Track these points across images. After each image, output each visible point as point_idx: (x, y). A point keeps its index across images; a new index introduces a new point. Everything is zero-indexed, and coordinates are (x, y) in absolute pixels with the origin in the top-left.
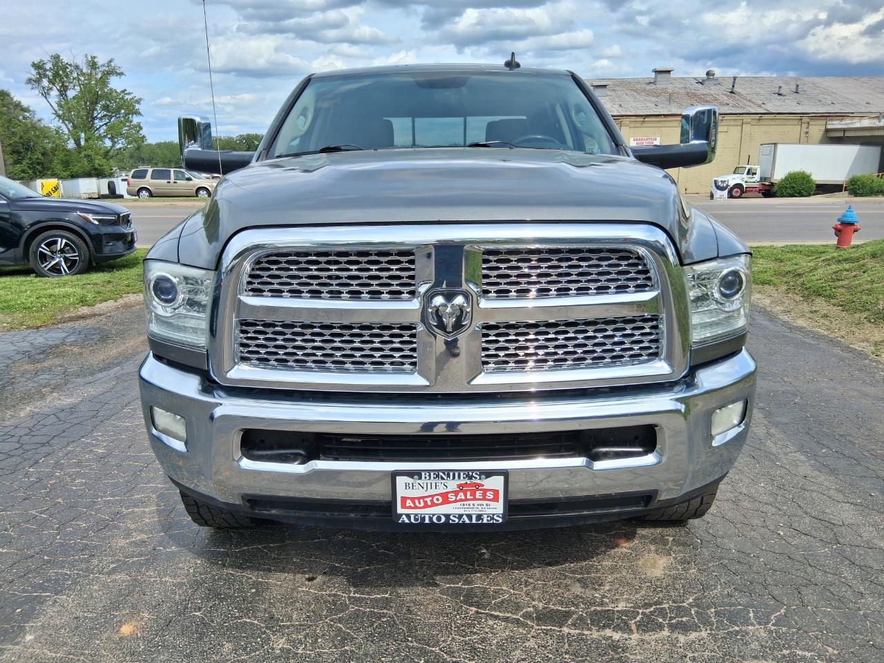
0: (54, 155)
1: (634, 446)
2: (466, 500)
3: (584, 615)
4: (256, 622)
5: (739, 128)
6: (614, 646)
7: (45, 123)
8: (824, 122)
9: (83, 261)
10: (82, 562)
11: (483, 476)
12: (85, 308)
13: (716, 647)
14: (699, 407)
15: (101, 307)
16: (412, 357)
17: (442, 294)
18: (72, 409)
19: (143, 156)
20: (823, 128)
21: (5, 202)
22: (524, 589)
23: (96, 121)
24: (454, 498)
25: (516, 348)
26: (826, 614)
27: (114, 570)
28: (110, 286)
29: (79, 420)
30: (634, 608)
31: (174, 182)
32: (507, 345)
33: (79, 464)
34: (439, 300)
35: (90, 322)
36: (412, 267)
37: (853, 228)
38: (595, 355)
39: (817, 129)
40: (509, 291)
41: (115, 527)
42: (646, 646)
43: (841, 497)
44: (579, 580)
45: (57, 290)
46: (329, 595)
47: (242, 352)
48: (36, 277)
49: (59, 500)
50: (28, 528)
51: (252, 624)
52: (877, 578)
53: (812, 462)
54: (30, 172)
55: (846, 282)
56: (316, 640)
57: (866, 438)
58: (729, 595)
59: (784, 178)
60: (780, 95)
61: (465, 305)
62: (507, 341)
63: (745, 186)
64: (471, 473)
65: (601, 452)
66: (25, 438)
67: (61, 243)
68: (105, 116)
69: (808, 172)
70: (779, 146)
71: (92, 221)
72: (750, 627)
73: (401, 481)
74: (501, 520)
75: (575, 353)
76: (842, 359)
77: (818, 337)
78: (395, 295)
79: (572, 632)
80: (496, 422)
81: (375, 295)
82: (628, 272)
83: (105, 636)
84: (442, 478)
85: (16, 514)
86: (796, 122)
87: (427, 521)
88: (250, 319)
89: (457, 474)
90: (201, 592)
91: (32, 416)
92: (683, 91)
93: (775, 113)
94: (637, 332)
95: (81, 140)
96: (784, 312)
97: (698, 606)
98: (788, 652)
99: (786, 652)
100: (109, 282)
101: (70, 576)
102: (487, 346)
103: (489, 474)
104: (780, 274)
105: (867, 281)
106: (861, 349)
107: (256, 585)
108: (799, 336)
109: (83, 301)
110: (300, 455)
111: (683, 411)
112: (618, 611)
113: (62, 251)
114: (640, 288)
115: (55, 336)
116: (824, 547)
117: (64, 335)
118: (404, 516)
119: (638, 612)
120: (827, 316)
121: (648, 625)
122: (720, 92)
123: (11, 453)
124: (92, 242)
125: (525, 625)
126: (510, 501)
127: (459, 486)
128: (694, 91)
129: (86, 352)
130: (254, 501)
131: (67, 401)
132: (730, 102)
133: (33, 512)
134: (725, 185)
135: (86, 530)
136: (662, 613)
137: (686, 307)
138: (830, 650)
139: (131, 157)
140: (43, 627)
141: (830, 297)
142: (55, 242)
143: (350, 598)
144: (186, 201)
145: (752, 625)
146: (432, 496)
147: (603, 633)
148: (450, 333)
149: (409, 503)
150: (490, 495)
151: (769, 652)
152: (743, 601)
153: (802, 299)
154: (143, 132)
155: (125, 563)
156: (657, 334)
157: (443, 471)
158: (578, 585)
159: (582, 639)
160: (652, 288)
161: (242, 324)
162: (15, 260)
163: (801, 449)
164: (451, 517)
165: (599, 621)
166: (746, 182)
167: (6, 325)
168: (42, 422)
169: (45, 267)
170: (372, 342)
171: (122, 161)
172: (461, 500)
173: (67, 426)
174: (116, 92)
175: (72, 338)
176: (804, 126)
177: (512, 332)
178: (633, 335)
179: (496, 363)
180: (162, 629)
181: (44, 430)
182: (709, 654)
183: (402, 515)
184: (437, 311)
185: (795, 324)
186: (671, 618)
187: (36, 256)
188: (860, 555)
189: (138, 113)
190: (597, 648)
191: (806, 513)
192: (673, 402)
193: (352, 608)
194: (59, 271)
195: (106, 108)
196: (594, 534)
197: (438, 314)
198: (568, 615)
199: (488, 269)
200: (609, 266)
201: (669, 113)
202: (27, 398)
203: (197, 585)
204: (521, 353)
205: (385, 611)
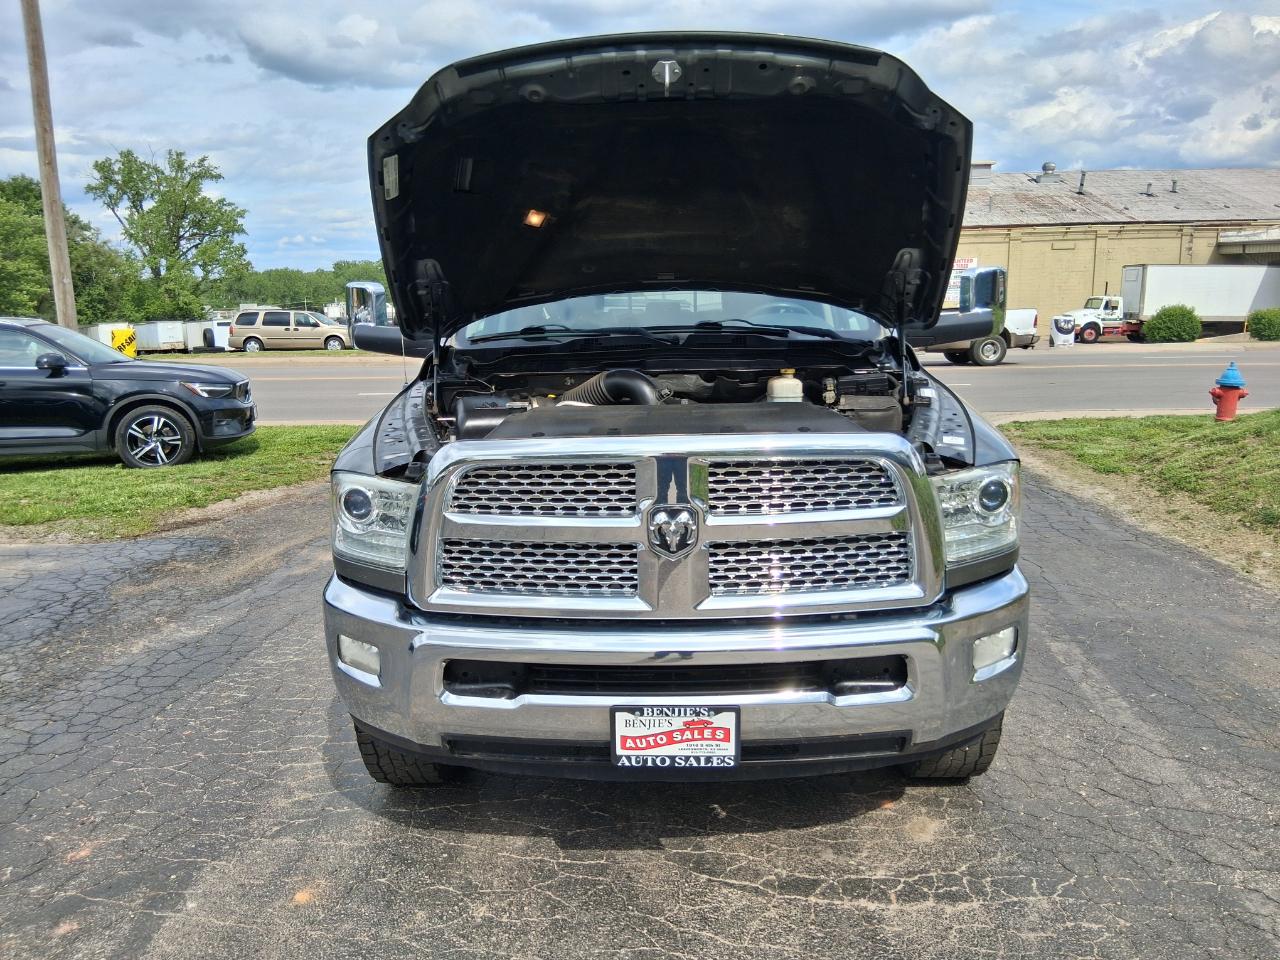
0: (123, 289)
1: (884, 680)
2: (693, 740)
3: (836, 883)
4: (451, 889)
5: (1092, 243)
6: (869, 917)
7: (112, 245)
8: (1214, 234)
9: (186, 447)
10: (238, 824)
11: (712, 713)
12: (194, 510)
13: (988, 919)
14: (958, 635)
15: (214, 509)
16: (632, 579)
17: (665, 510)
18: (198, 644)
19: (245, 288)
20: (1213, 242)
21: (86, 369)
22: (766, 855)
23: (183, 242)
24: (680, 738)
25: (748, 569)
26: (1123, 884)
27: (278, 834)
28: (224, 479)
29: (209, 657)
30: (895, 876)
31: (296, 330)
32: (738, 565)
33: (216, 711)
34: (662, 517)
35: (204, 530)
36: (633, 481)
37: (1237, 393)
38: (837, 576)
39: (1204, 245)
40: (738, 507)
41: (272, 785)
42: (906, 917)
43: (1165, 752)
44: (831, 846)
45: (154, 486)
46: (535, 861)
47: (444, 574)
48: (124, 467)
49: (200, 754)
50: (167, 786)
51: (446, 891)
52: (1192, 844)
53: (1137, 709)
54: (89, 313)
55: (1219, 471)
56: (522, 908)
57: (1211, 679)
58: (1011, 864)
59: (1155, 314)
60: (1149, 195)
61: (691, 522)
62: (737, 561)
63: (1102, 326)
64: (698, 709)
65: (846, 686)
66: (143, 680)
67: (157, 423)
68: (194, 235)
69: (1189, 306)
70: (1150, 269)
71: (200, 392)
72: (1031, 898)
73: (620, 717)
74: (732, 763)
75: (814, 574)
76: (1199, 577)
77: (1174, 547)
78: (614, 510)
79: (820, 901)
80: (725, 651)
81: (592, 511)
82: (870, 485)
83: (277, 904)
84: (667, 715)
85: (148, 771)
86: (1174, 234)
87: (650, 764)
88: (454, 538)
89: (682, 710)
90: (385, 857)
91: (148, 651)
92: (1010, 193)
93: (1142, 222)
94: (883, 551)
95: (162, 268)
96: (1132, 512)
97: (971, 874)
98: (1072, 924)
99: (1069, 924)
100: (223, 474)
101: (226, 840)
102: (716, 566)
103: (718, 710)
104: (1132, 459)
105: (1245, 470)
106: (1227, 563)
107: (447, 849)
108: (1145, 546)
109: (191, 502)
110: (507, 688)
111: (936, 640)
112: (875, 880)
113: (159, 433)
114: (885, 502)
115: (160, 549)
116: (1135, 809)
117: (171, 547)
118: (624, 758)
119: (900, 881)
120: (1189, 518)
121: (911, 894)
122: (1063, 193)
123: (130, 699)
124: (200, 421)
125: (764, 894)
126: (743, 742)
127: (686, 724)
128: (1026, 193)
129: (204, 569)
130: (455, 742)
131: (188, 633)
132: (1078, 206)
133: (170, 768)
134: (1070, 326)
135: (238, 789)
136: (928, 882)
137: (936, 519)
138: (1122, 922)
139: (230, 290)
140: (205, 895)
141: (1194, 491)
142: (150, 422)
143: (559, 864)
144: (313, 355)
145: (1034, 895)
146: (656, 735)
147: (856, 904)
148: (673, 552)
149: (630, 743)
150: (720, 734)
151: (1050, 924)
152: (1026, 869)
153: (1158, 494)
154: (247, 257)
155: (290, 825)
156: (906, 553)
157: (668, 707)
158: (830, 851)
159: (831, 909)
160: (899, 502)
161: (446, 543)
162: (96, 445)
163: (1123, 694)
164: (677, 760)
165: (853, 890)
166: (1103, 320)
167: (92, 533)
168: (161, 660)
169: (137, 454)
170: (588, 563)
171: (217, 297)
172: (688, 740)
173: (194, 664)
174: (211, 202)
175: (182, 552)
176: (1186, 239)
177: (742, 551)
178: (878, 554)
179: (725, 586)
180: (343, 897)
181: (167, 671)
182: (980, 926)
183: (621, 757)
184: (660, 529)
185: (1144, 530)
186: (938, 888)
187: (124, 441)
188: (1176, 819)
189: (241, 230)
190: (849, 919)
191: (1118, 770)
192: (926, 629)
193: (563, 875)
194: (154, 460)
195: (196, 224)
196: (853, 794)
197: (661, 532)
198: (816, 883)
199: (716, 482)
200: (849, 478)
201: (990, 224)
202: (139, 629)
203: (379, 849)
204: (753, 574)
205: (601, 878)
